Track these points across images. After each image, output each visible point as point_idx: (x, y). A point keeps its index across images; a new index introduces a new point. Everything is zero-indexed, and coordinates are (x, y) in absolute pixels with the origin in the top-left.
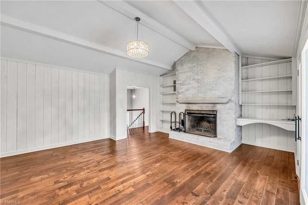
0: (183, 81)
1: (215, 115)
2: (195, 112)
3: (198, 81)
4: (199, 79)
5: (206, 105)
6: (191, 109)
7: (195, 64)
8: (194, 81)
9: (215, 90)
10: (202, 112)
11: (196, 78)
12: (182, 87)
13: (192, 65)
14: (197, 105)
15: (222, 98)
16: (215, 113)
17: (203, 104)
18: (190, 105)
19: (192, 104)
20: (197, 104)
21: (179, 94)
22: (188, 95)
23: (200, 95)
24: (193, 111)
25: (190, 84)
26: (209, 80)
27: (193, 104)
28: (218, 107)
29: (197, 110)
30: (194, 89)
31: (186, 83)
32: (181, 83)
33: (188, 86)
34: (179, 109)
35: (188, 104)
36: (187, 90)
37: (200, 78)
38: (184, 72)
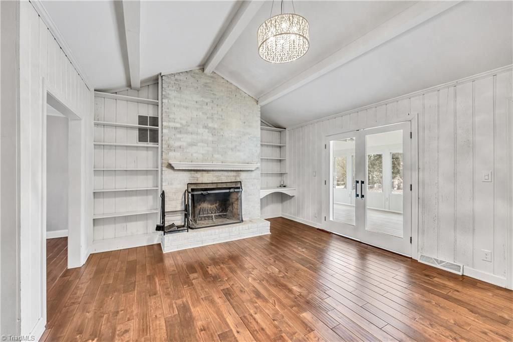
0: (181, 124)
1: (238, 188)
2: (208, 187)
3: (213, 132)
4: (214, 129)
5: (226, 173)
6: (201, 182)
7: (208, 100)
8: (207, 130)
9: (239, 151)
10: (219, 186)
11: (210, 125)
12: (179, 136)
13: (201, 99)
14: (211, 174)
15: (248, 163)
16: (239, 186)
17: (221, 173)
18: (198, 175)
19: (201, 173)
20: (212, 172)
21: (171, 150)
22: (194, 155)
23: (216, 156)
24: (204, 185)
25: (197, 134)
26: (230, 135)
27: (204, 172)
28: (243, 177)
29: (212, 183)
30: (206, 145)
31: (190, 129)
32: (176, 128)
33: (194, 136)
34: (172, 184)
35: (193, 172)
36: (192, 144)
37: (216, 126)
38: (184, 107)
